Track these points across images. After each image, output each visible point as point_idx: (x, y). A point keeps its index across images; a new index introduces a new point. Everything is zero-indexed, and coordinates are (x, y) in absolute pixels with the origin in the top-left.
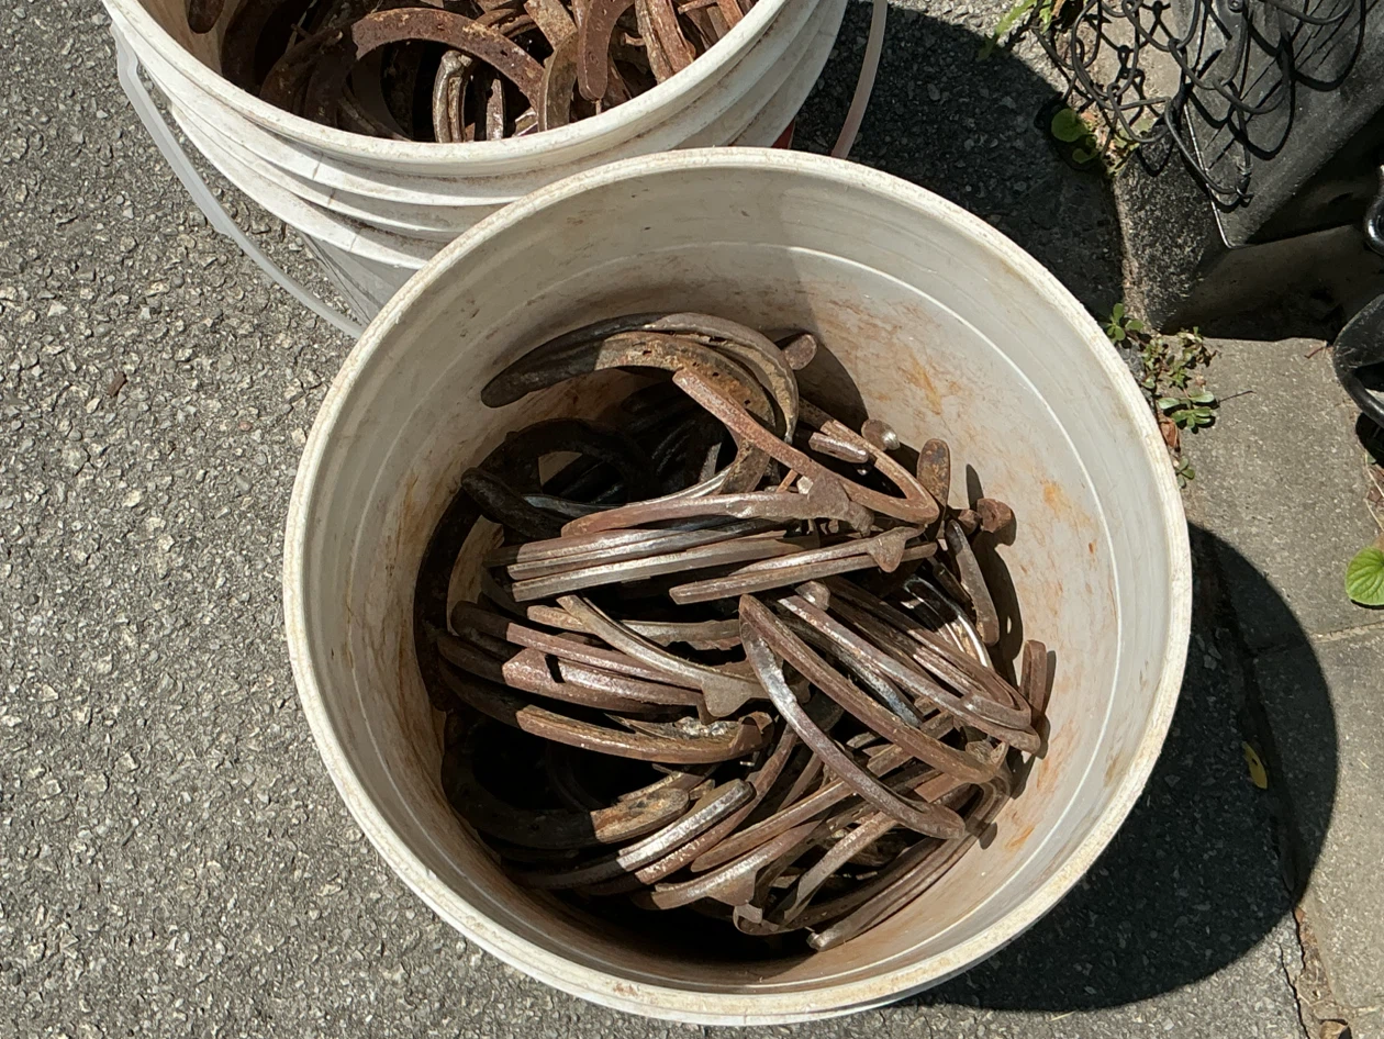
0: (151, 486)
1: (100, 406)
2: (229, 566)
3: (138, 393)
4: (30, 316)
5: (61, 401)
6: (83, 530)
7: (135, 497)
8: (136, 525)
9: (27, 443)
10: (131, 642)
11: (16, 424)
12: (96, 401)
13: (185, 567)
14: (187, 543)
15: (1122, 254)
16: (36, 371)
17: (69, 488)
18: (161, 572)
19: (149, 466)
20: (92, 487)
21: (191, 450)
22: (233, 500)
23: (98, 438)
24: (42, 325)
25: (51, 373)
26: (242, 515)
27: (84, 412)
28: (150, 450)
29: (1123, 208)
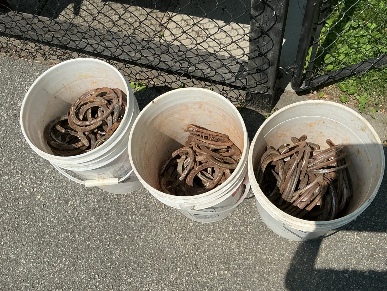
0: (215, 270)
1: (198, 271)
2: (235, 264)
3: (199, 264)
4: (177, 274)
5: (194, 277)
6: (217, 285)
7: (216, 273)
8: (221, 276)
9: (198, 286)
10: (239, 287)
11: (194, 286)
12: (197, 271)
13: (231, 272)
14: (228, 269)
15: (256, 112)
16: (187, 278)
17: (209, 283)
18: (230, 276)
19: (212, 268)
20: (211, 280)
21: (213, 260)
22: (225, 258)
23: (203, 274)
24: (180, 273)
25: (188, 276)
26: (228, 258)
27: (198, 274)
28: (209, 267)
29: (251, 108)
